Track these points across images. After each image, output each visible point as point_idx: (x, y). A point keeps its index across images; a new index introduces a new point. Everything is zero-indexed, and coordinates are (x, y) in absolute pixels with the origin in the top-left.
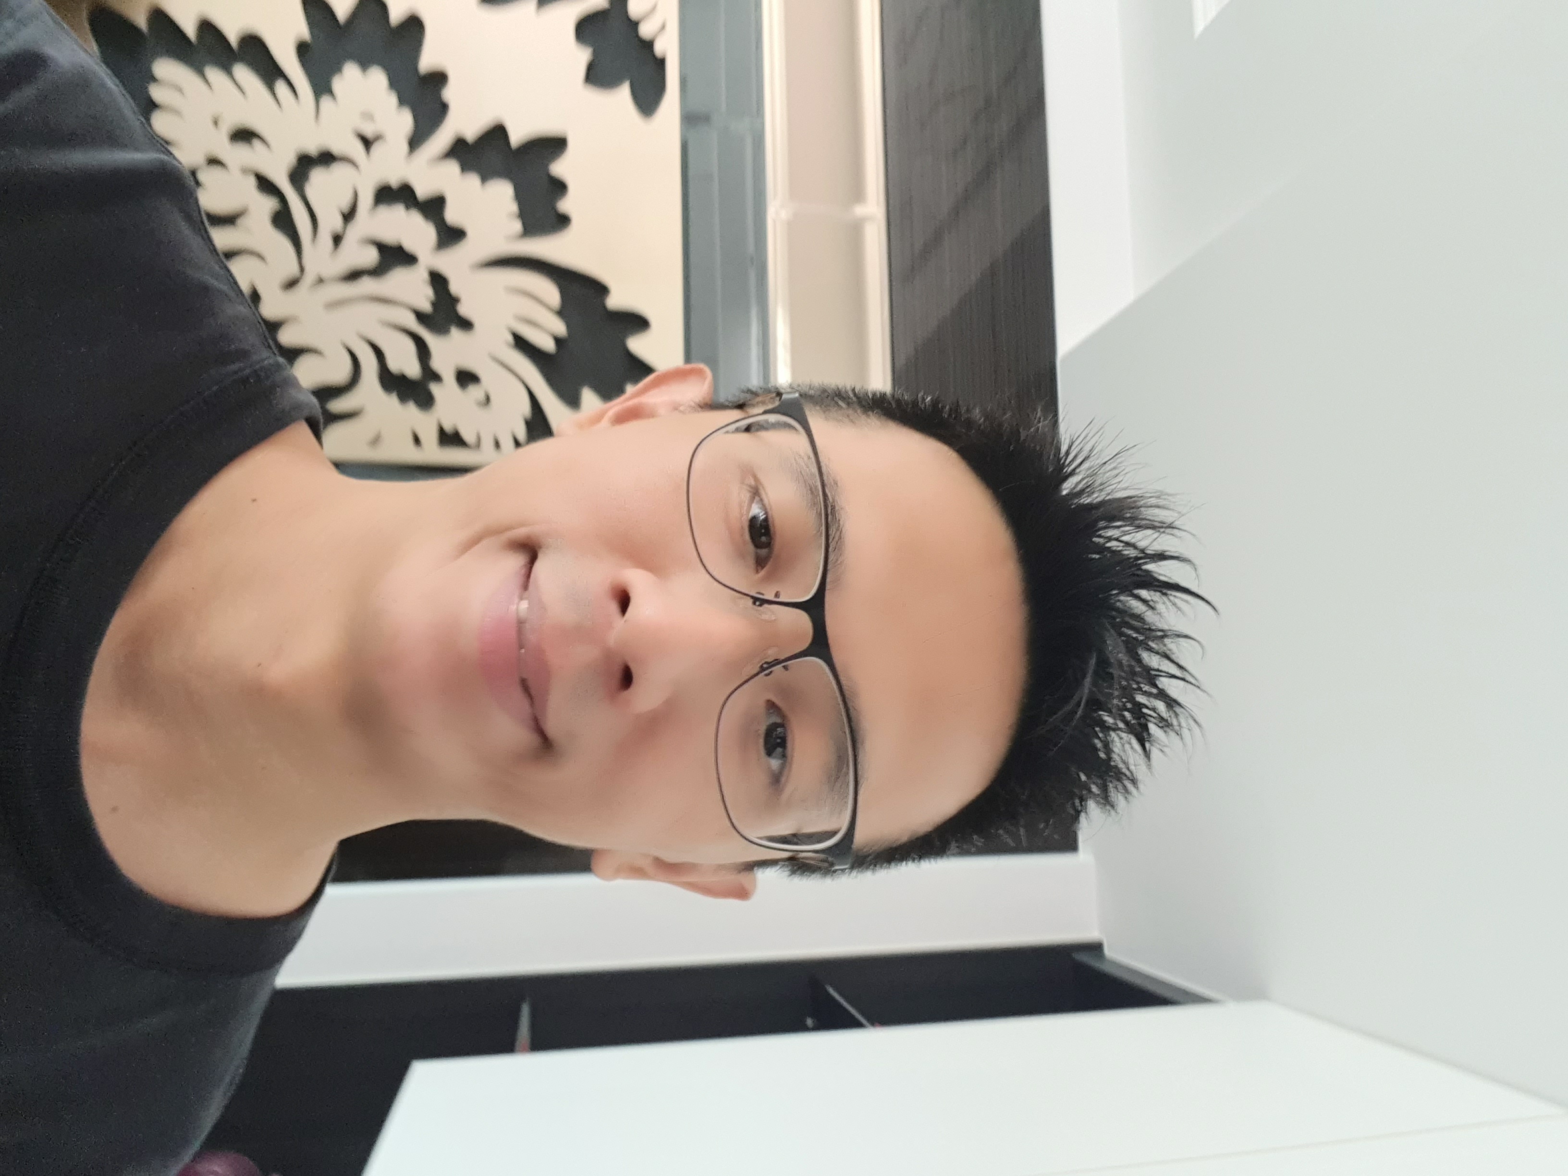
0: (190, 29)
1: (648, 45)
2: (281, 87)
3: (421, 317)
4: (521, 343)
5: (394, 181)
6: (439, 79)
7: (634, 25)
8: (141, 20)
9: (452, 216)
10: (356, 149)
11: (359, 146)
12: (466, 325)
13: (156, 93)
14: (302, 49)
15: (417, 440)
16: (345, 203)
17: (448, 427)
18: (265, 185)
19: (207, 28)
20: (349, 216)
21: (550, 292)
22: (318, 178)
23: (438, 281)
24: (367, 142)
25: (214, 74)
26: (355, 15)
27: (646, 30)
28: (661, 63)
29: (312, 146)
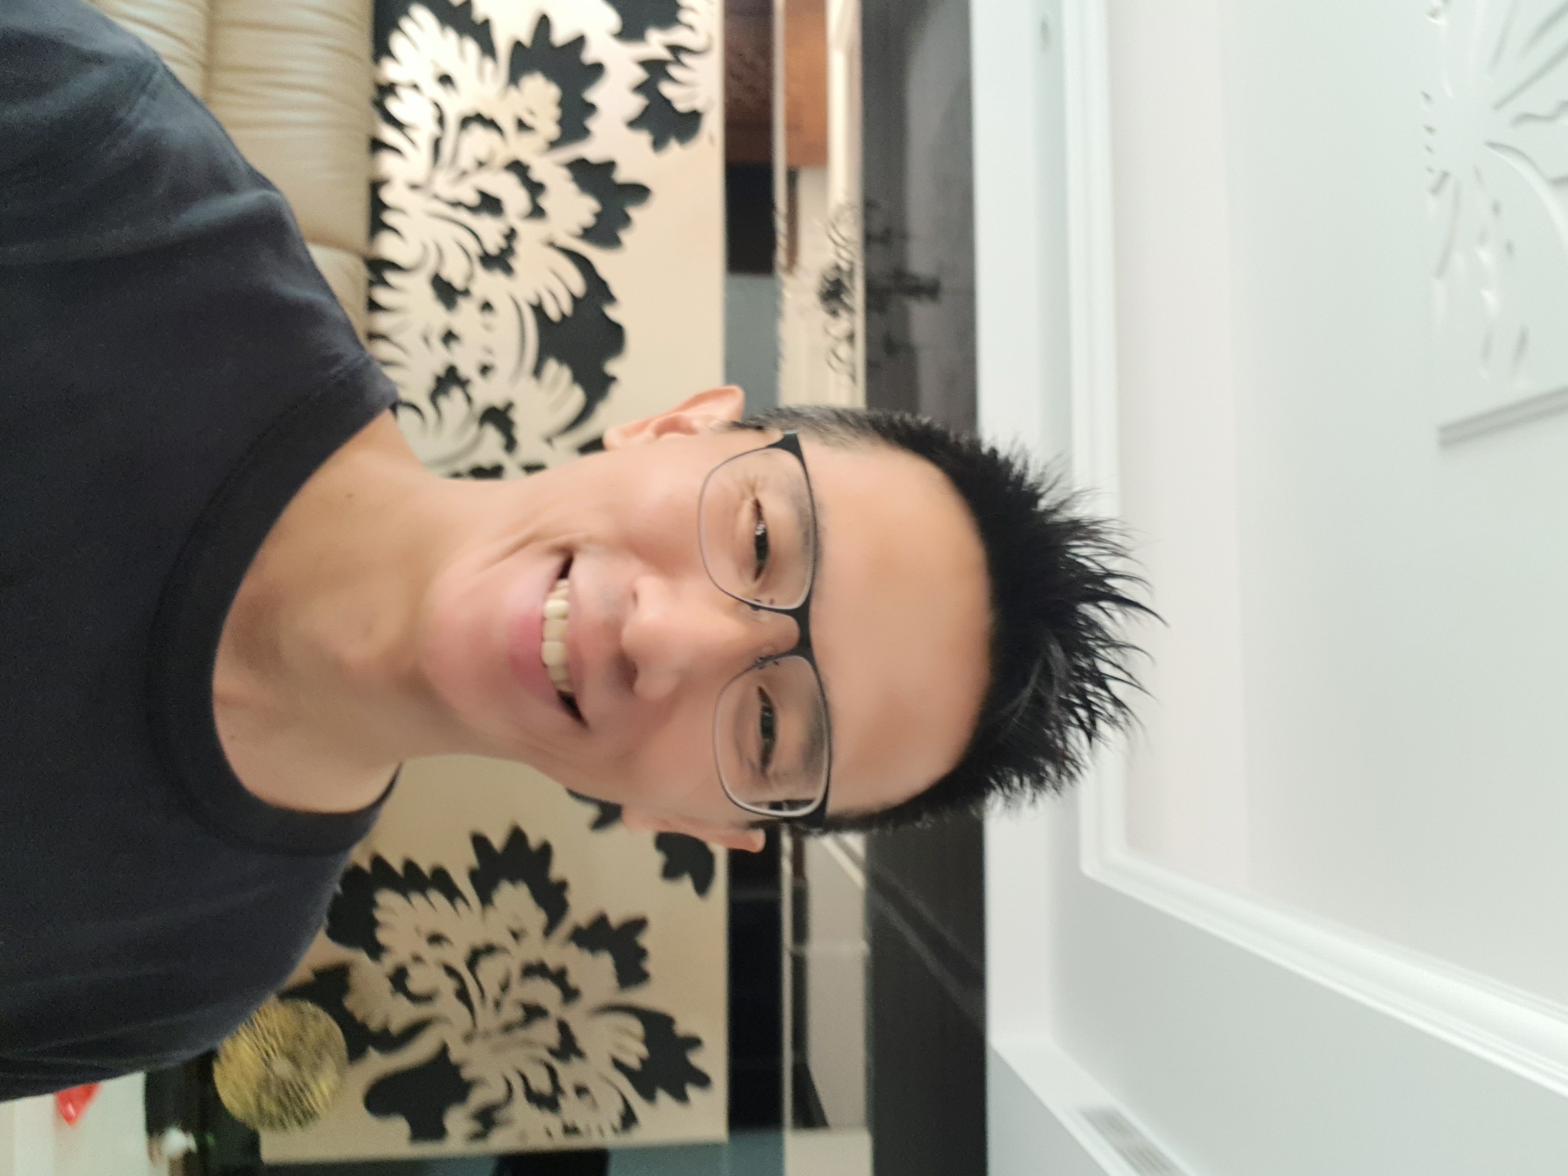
0: (399, 868)
2: (459, 903)
3: (552, 1052)
4: (618, 1065)
5: (534, 962)
6: (562, 886)
8: (366, 865)
9: (573, 980)
10: (507, 940)
11: (510, 938)
12: (580, 1054)
13: (379, 915)
14: (473, 874)
15: (549, 1134)
16: (503, 981)
17: (569, 1124)
18: (451, 971)
19: (410, 866)
20: (505, 987)
21: (636, 1027)
22: (484, 964)
23: (563, 1027)
24: (515, 935)
25: (417, 899)
26: (506, 847)
28: (711, 858)
29: (479, 941)
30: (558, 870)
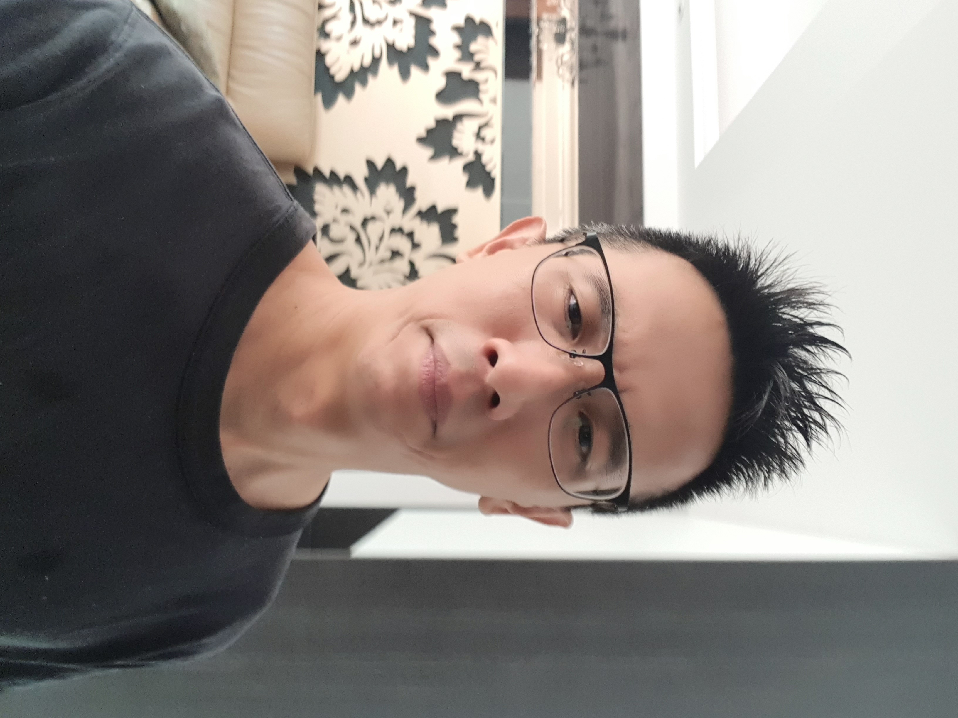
0: (327, 173)
1: (489, 174)
2: (359, 194)
5: (397, 227)
6: (412, 189)
7: (483, 166)
8: (310, 170)
9: (416, 238)
10: (384, 215)
11: (384, 213)
13: (316, 197)
14: (366, 180)
16: (380, 235)
18: (353, 228)
19: (333, 174)
20: (381, 239)
22: (371, 226)
23: (411, 263)
24: (388, 213)
25: (336, 189)
26: (384, 167)
27: (488, 168)
28: (493, 180)
29: (369, 214)
30: (410, 181)
